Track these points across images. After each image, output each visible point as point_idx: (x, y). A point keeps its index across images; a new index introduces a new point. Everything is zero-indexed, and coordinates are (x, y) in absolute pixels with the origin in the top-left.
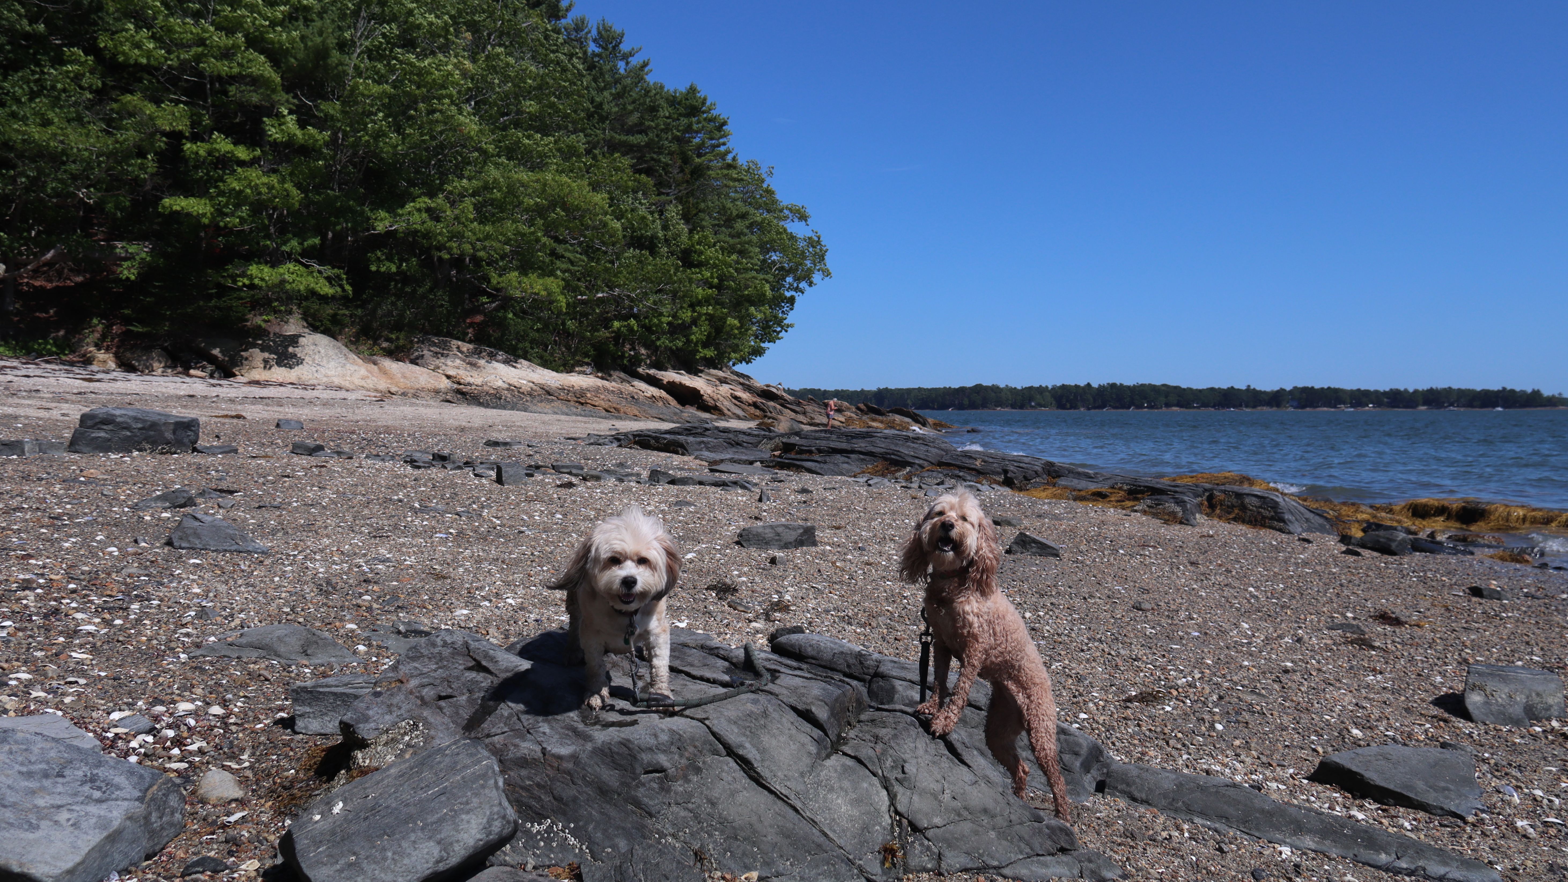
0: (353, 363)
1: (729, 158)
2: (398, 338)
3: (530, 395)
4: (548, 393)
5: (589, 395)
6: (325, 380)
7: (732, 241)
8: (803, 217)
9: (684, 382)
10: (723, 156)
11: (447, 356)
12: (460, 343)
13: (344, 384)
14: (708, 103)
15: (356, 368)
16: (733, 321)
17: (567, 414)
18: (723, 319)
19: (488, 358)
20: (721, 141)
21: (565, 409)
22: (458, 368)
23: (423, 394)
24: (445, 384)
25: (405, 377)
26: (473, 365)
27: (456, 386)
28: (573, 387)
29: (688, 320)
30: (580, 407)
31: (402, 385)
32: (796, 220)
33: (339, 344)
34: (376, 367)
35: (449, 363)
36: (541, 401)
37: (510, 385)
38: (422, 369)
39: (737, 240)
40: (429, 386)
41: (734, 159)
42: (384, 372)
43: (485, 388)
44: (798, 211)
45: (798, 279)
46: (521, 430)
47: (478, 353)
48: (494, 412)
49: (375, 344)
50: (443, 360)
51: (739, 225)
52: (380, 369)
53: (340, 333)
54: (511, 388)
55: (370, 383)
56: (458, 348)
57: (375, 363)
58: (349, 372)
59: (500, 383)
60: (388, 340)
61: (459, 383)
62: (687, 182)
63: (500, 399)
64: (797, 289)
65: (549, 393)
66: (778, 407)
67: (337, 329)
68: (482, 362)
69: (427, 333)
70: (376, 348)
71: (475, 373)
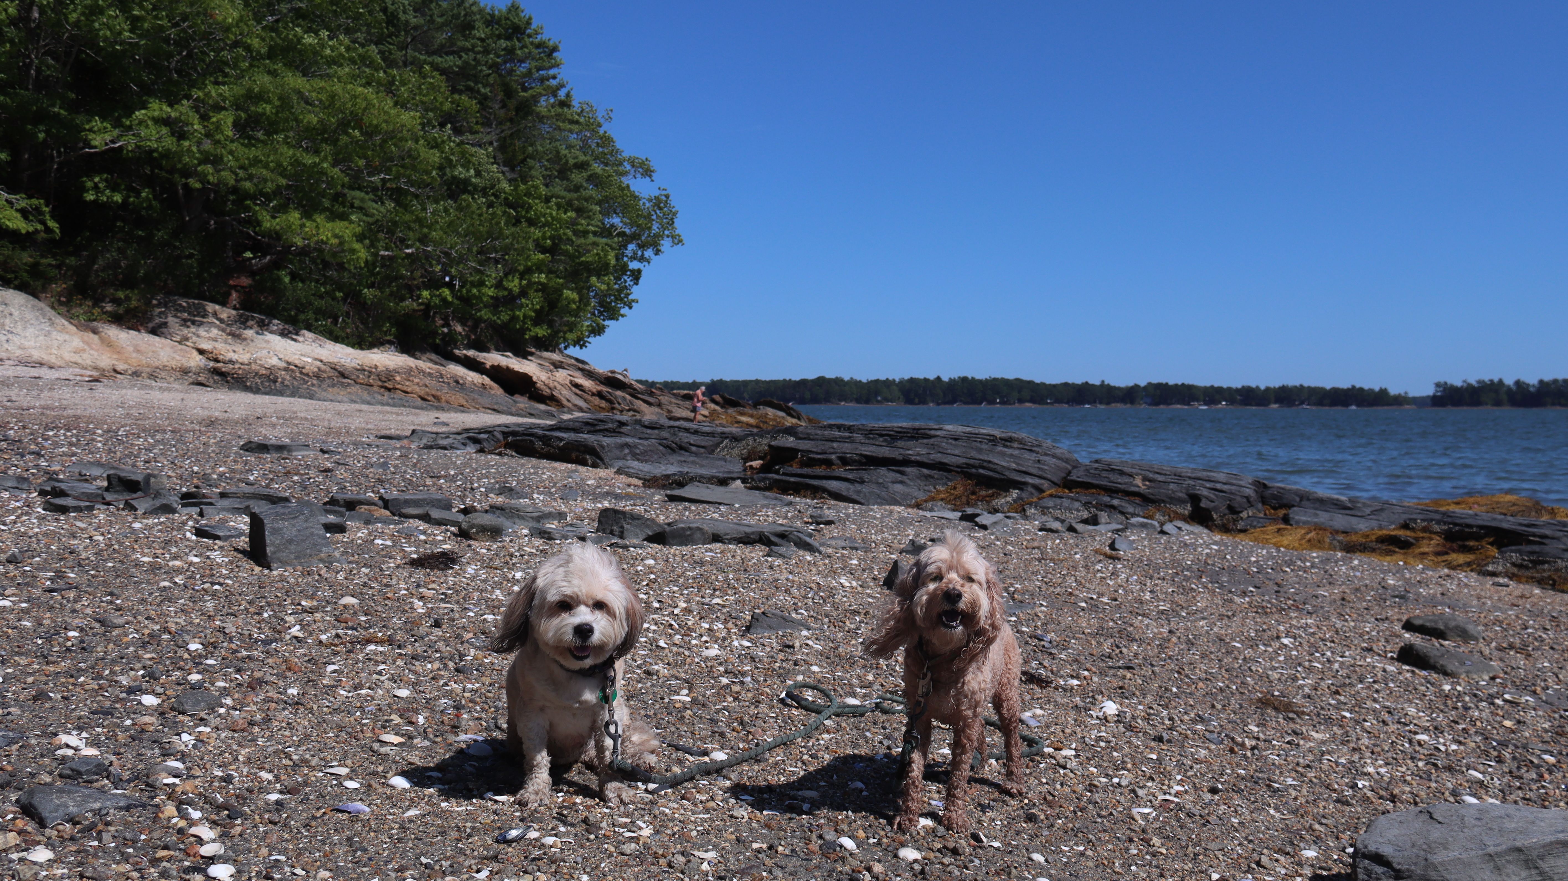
0: (63, 330)
1: (562, 94)
2: (128, 298)
3: (317, 377)
4: (342, 373)
5: (398, 378)
6: (19, 352)
7: (569, 195)
8: (648, 172)
9: (511, 366)
10: (554, 92)
11: (201, 324)
12: (217, 307)
13: (46, 358)
14: (533, 26)
15: (67, 337)
16: (570, 294)
17: (369, 403)
18: (558, 291)
19: (258, 329)
20: (552, 72)
21: (366, 396)
22: (215, 340)
23: (163, 374)
24: (196, 361)
25: (138, 351)
26: (236, 336)
27: (212, 364)
28: (376, 367)
29: (516, 290)
30: (387, 394)
31: (134, 362)
32: (639, 175)
33: (41, 305)
34: (96, 337)
35: (202, 332)
36: (333, 386)
37: (289, 363)
38: (163, 340)
39: (575, 195)
40: (173, 364)
41: (568, 95)
42: (108, 344)
43: (254, 367)
44: (642, 164)
45: (642, 246)
46: (307, 424)
47: (243, 322)
48: (267, 398)
49: (95, 305)
50: (193, 329)
51: (577, 177)
52: (102, 340)
53: (44, 289)
54: (289, 367)
55: (87, 359)
56: (215, 314)
57: (95, 332)
58: (55, 343)
59: (274, 361)
60: (116, 301)
61: (217, 360)
62: (511, 120)
63: (275, 381)
64: (642, 259)
65: (343, 375)
66: (628, 397)
67: (39, 284)
68: (249, 333)
69: (169, 293)
70: (96, 311)
71: (239, 348)
